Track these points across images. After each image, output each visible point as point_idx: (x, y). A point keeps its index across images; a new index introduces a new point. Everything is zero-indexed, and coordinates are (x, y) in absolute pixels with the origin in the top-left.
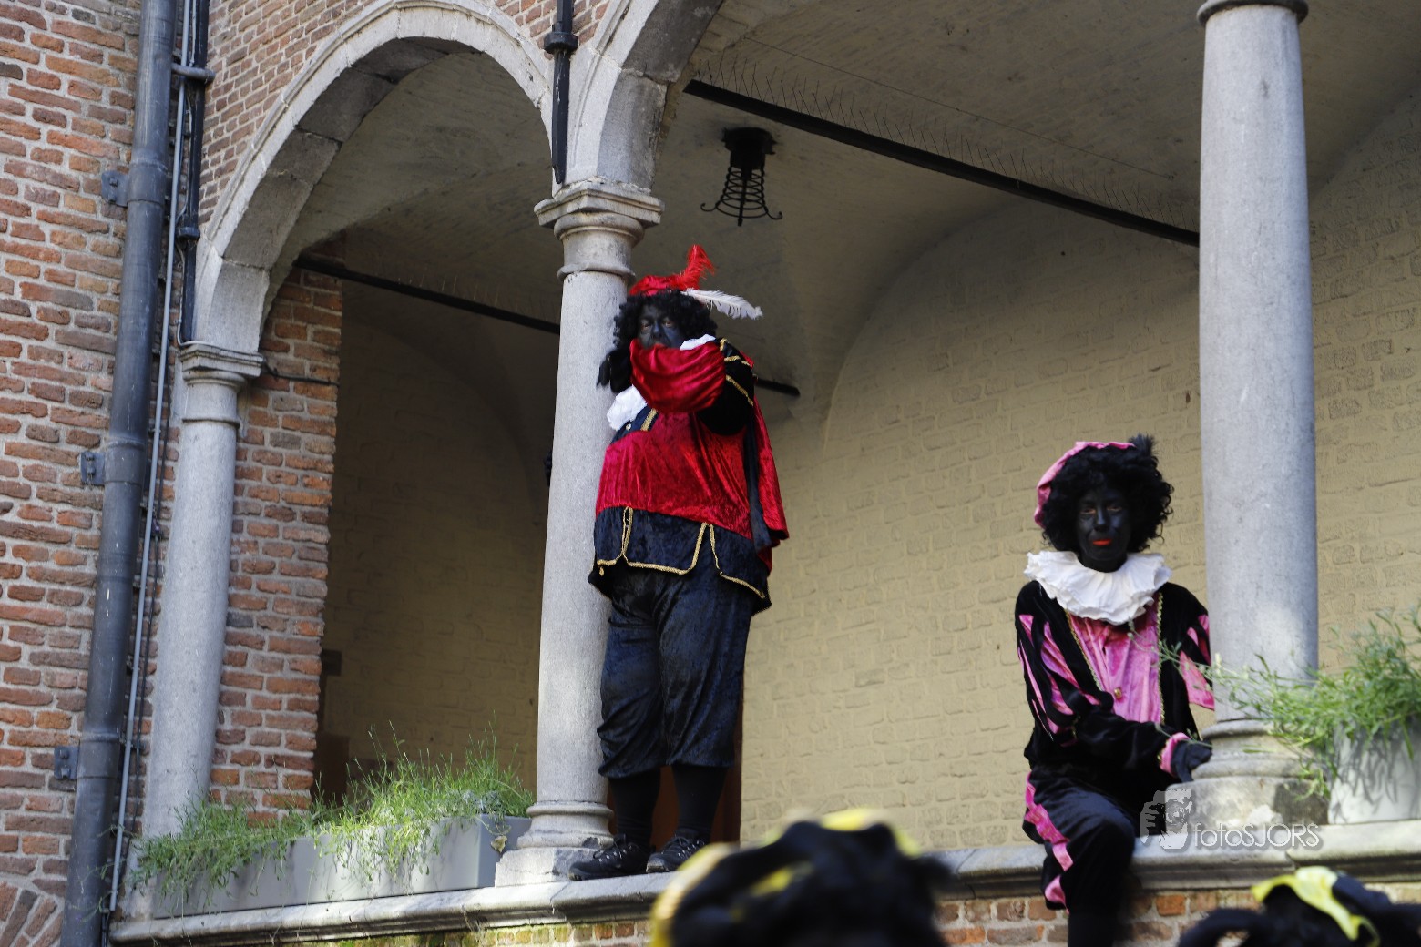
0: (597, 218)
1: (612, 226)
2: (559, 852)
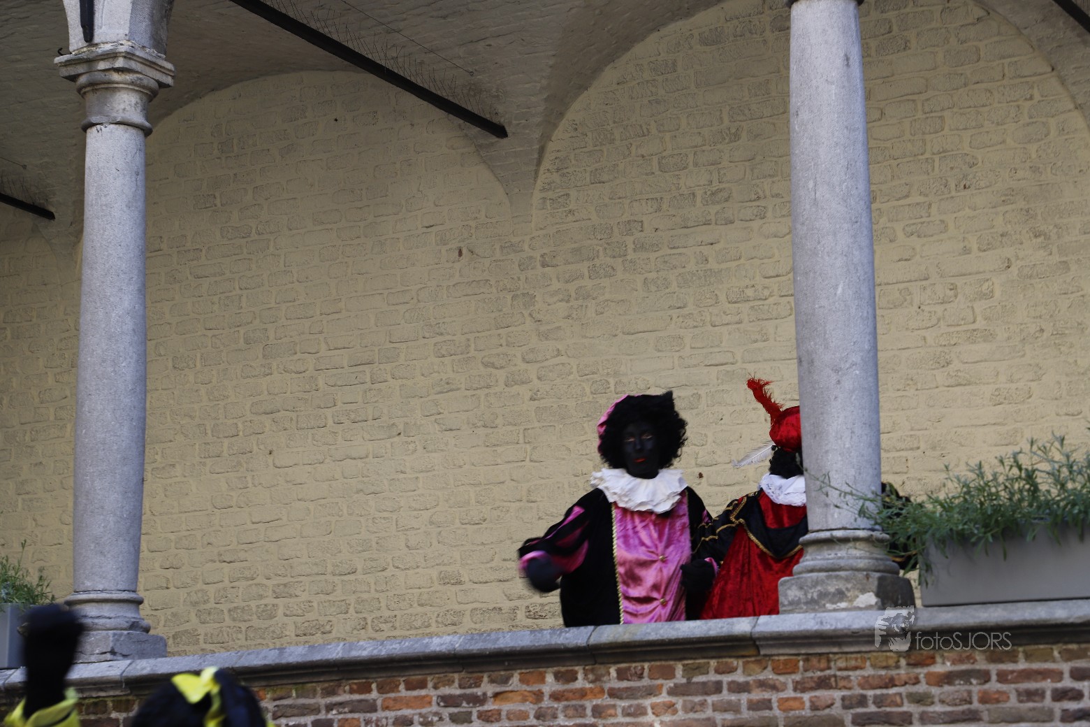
0: (129, 77)
1: (139, 86)
2: (115, 635)
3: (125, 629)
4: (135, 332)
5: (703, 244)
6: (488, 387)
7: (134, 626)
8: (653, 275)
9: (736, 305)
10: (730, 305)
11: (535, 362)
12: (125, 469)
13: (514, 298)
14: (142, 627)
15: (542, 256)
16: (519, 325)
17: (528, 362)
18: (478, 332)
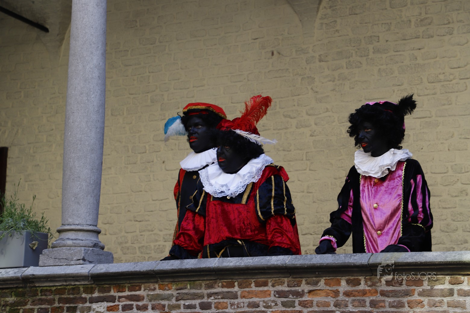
2: (85, 250)
3: (91, 247)
4: (99, 78)
5: (415, 49)
6: (286, 128)
7: (95, 245)
8: (384, 67)
9: (433, 84)
10: (429, 84)
11: (314, 115)
12: (92, 156)
13: (302, 79)
14: (100, 246)
15: (320, 56)
16: (305, 94)
17: (309, 115)
18: (282, 98)
